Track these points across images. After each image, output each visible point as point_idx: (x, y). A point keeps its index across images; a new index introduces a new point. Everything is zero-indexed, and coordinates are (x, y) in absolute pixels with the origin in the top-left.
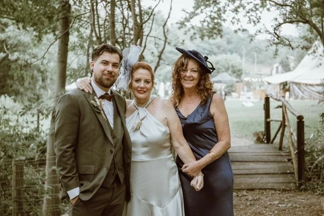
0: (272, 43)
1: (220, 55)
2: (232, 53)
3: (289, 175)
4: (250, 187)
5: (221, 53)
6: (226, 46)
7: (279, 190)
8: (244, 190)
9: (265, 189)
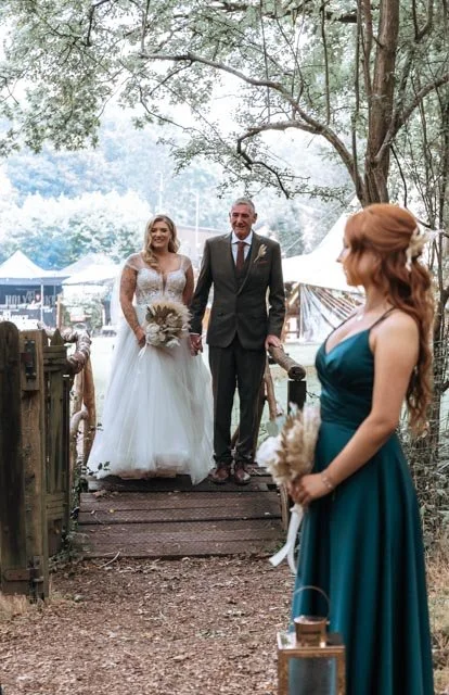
0: (235, 178)
1: (86, 195)
2: (123, 191)
3: (269, 523)
4: (168, 553)
5: (89, 190)
6: (105, 165)
7: (243, 559)
8: (153, 558)
9: (207, 556)
